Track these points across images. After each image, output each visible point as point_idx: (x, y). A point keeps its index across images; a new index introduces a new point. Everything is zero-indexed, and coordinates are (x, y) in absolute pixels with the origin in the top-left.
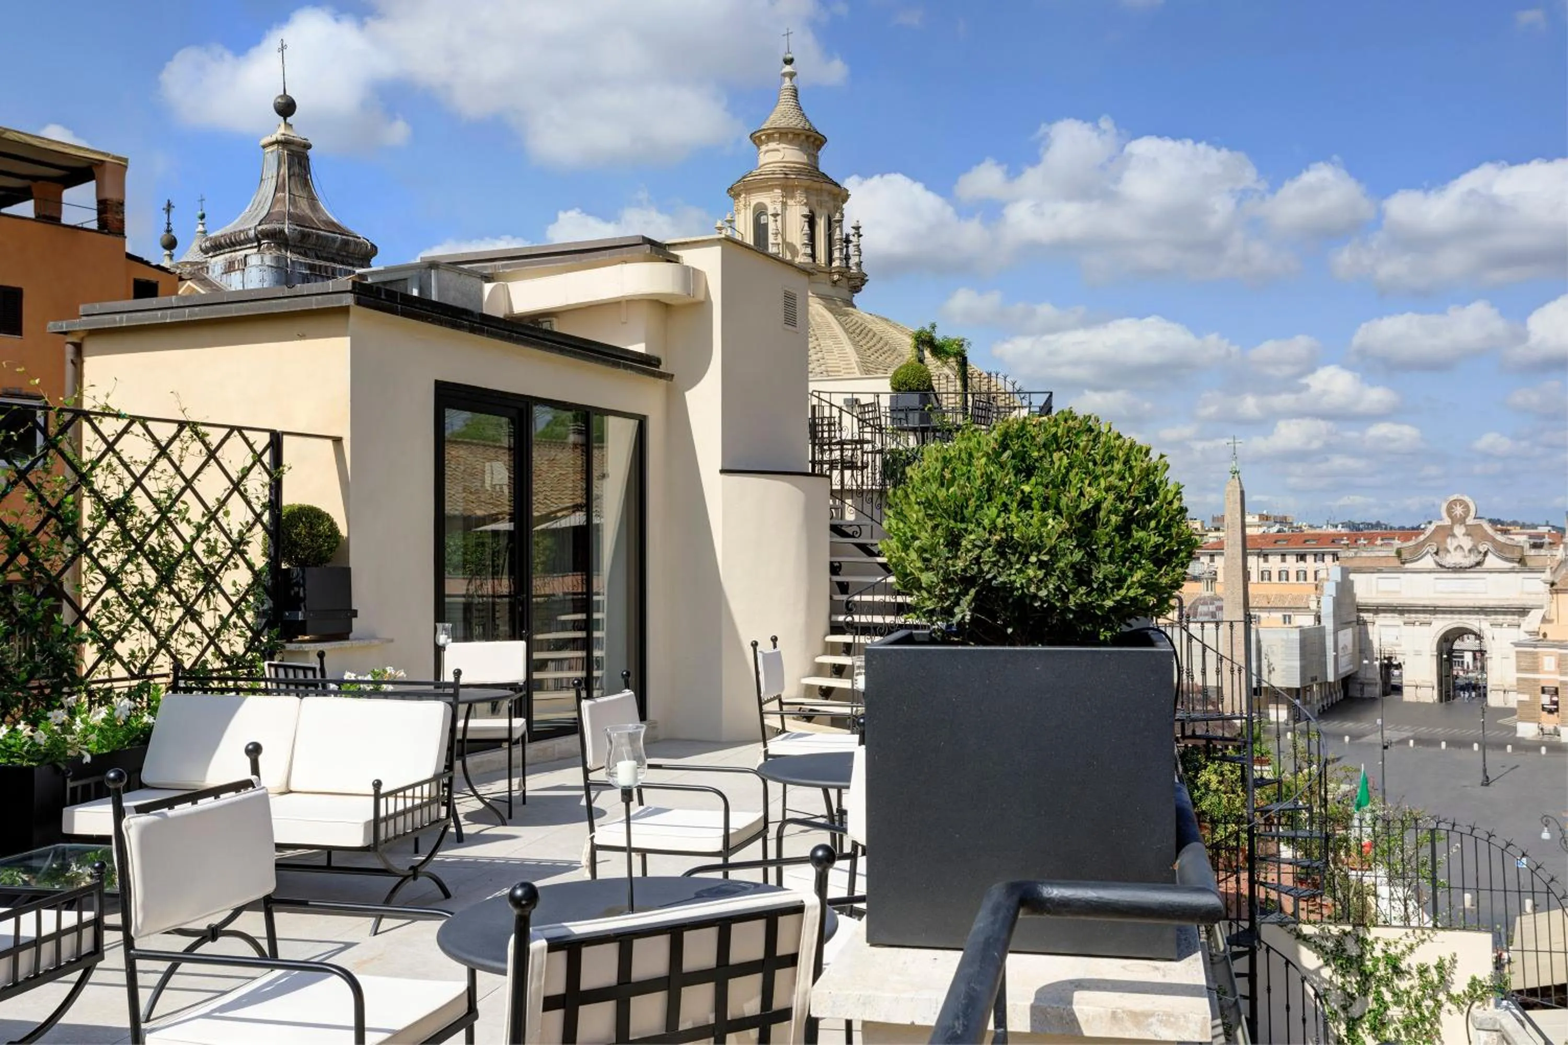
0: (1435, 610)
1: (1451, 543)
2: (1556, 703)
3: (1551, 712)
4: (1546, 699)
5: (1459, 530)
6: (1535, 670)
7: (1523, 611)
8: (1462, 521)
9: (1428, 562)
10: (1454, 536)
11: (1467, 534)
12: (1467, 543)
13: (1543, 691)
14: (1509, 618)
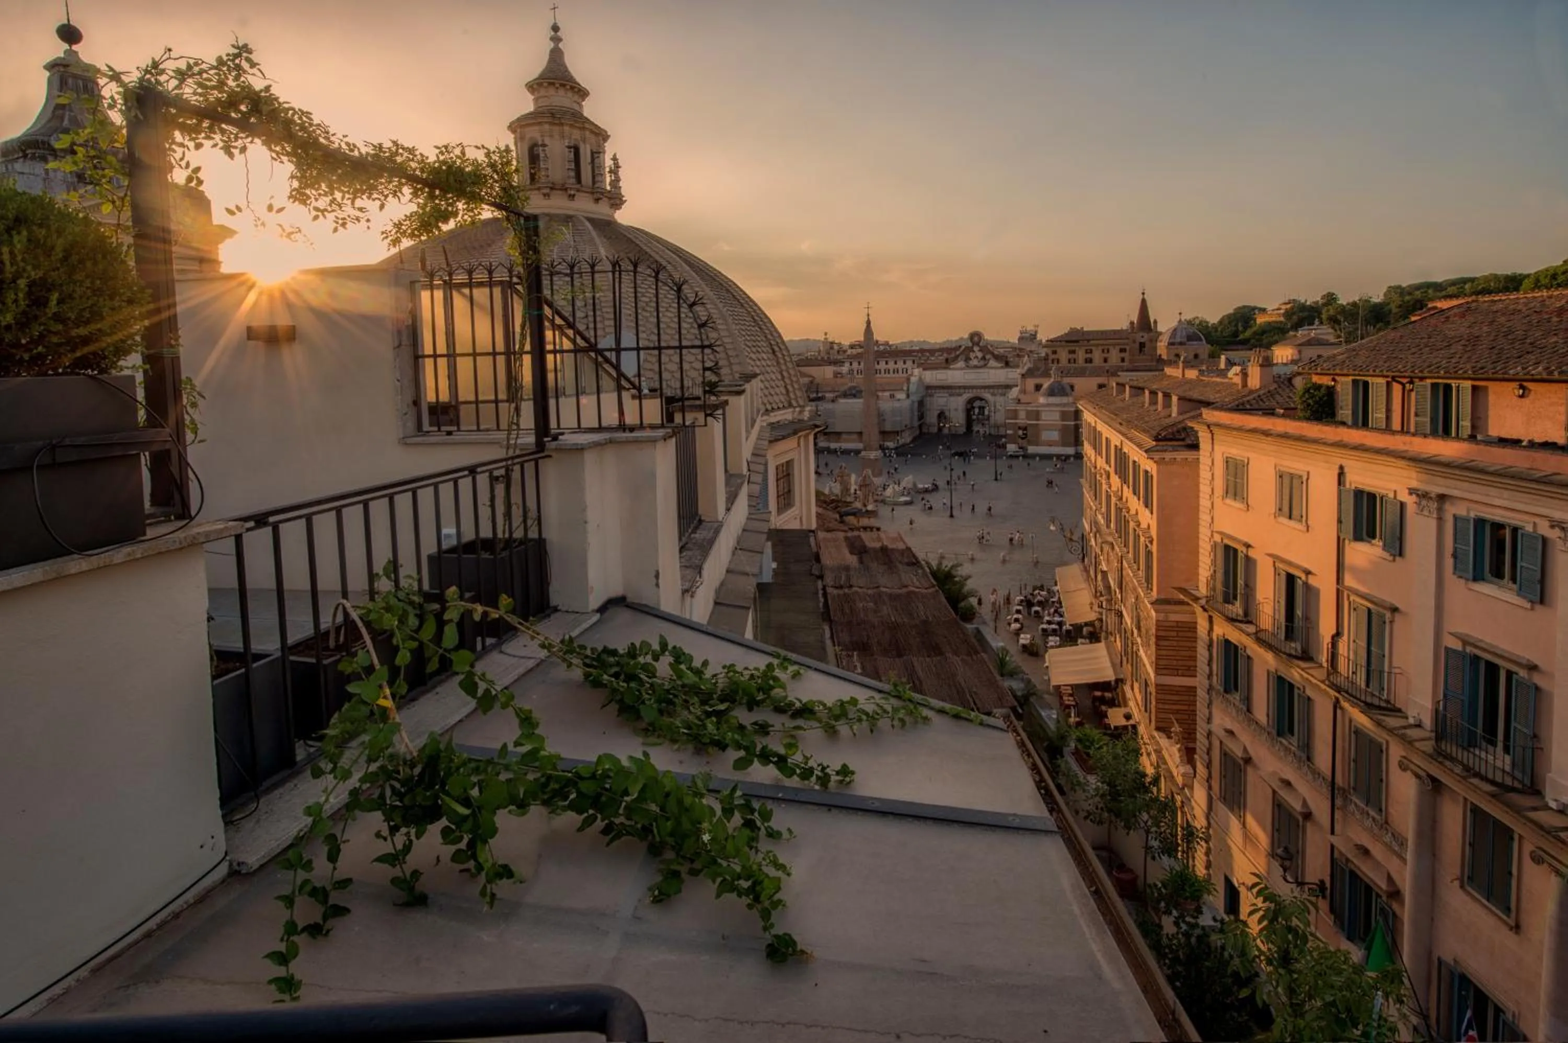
0: (965, 387)
1: (972, 355)
2: (1026, 434)
3: (1023, 439)
4: (1020, 432)
5: (976, 349)
6: (1016, 418)
7: (1008, 387)
8: (978, 344)
9: (961, 364)
10: (974, 351)
11: (980, 350)
12: (980, 355)
13: (1020, 428)
14: (1000, 391)
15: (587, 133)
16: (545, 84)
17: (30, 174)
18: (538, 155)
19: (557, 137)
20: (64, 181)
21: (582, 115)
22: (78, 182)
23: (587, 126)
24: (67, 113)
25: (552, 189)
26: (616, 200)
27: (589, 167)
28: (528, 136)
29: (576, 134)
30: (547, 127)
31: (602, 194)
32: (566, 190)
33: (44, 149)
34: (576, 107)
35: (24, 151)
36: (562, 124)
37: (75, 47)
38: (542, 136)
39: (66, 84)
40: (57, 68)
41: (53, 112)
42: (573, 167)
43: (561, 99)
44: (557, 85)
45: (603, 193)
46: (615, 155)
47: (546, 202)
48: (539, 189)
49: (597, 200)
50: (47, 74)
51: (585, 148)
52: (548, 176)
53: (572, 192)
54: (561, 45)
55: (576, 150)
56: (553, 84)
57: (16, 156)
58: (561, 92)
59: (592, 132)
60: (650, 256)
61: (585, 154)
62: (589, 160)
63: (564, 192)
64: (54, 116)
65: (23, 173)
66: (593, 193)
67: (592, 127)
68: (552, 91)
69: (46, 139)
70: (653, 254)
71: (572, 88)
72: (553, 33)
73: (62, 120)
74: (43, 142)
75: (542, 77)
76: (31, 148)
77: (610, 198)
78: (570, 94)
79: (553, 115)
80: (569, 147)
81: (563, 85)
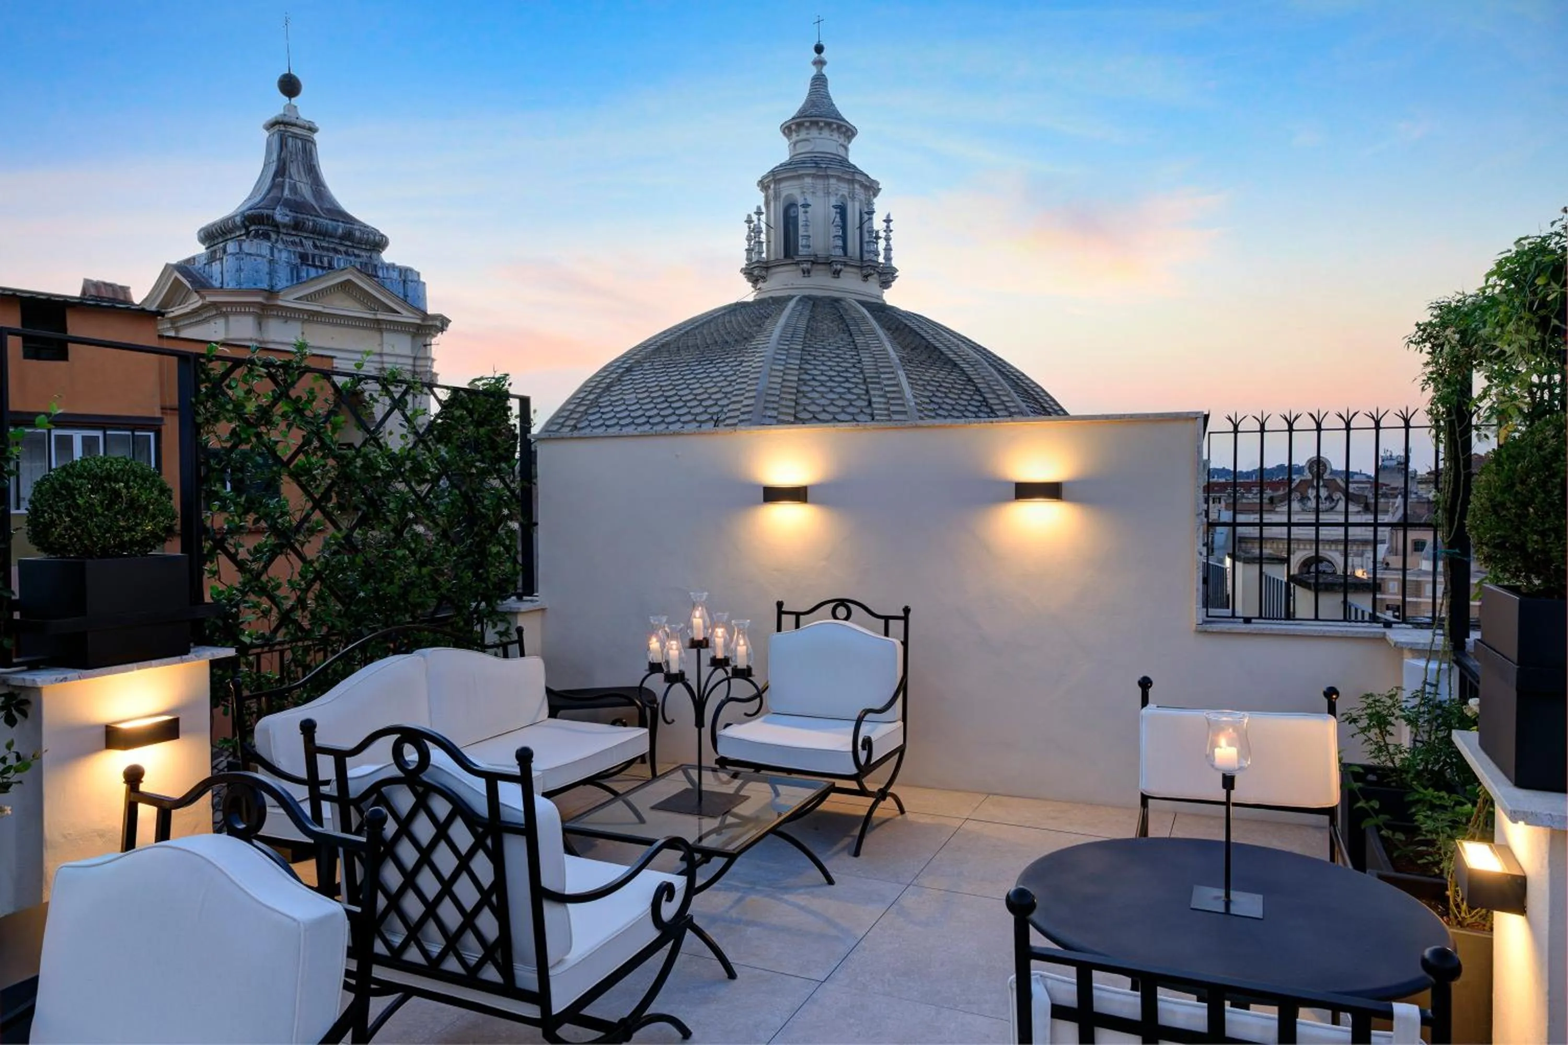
1: (1311, 493)
10: (1314, 487)
11: (1324, 486)
12: (1324, 493)
14: (1356, 548)
15: (857, 186)
16: (807, 124)
17: (258, 255)
18: (796, 218)
19: (820, 194)
20: (288, 262)
21: (847, 160)
22: (302, 264)
23: (858, 177)
24: (287, 180)
25: (813, 263)
26: (887, 276)
27: (858, 232)
28: (784, 194)
29: (844, 189)
30: (808, 180)
31: (874, 268)
32: (830, 264)
33: (268, 225)
34: (841, 152)
35: (247, 228)
36: (827, 177)
37: (294, 101)
38: (803, 193)
39: (286, 145)
40: (277, 128)
41: (273, 179)
42: (840, 233)
43: (825, 142)
44: (822, 124)
45: (875, 266)
46: (888, 216)
47: (806, 281)
48: (797, 263)
49: (866, 277)
50: (266, 134)
51: (854, 206)
52: (809, 246)
53: (839, 267)
54: (825, 70)
55: (842, 210)
56: (817, 123)
57: (238, 234)
58: (826, 133)
59: (862, 185)
60: (942, 353)
61: (854, 212)
62: (857, 225)
63: (827, 267)
64: (273, 186)
65: (251, 254)
66: (861, 268)
67: (863, 179)
68: (814, 133)
69: (270, 212)
70: (944, 349)
71: (839, 127)
72: (816, 55)
73: (283, 190)
74: (268, 217)
75: (802, 114)
76: (255, 224)
77: (880, 274)
78: (836, 136)
79: (817, 165)
80: (835, 207)
81: (829, 125)
